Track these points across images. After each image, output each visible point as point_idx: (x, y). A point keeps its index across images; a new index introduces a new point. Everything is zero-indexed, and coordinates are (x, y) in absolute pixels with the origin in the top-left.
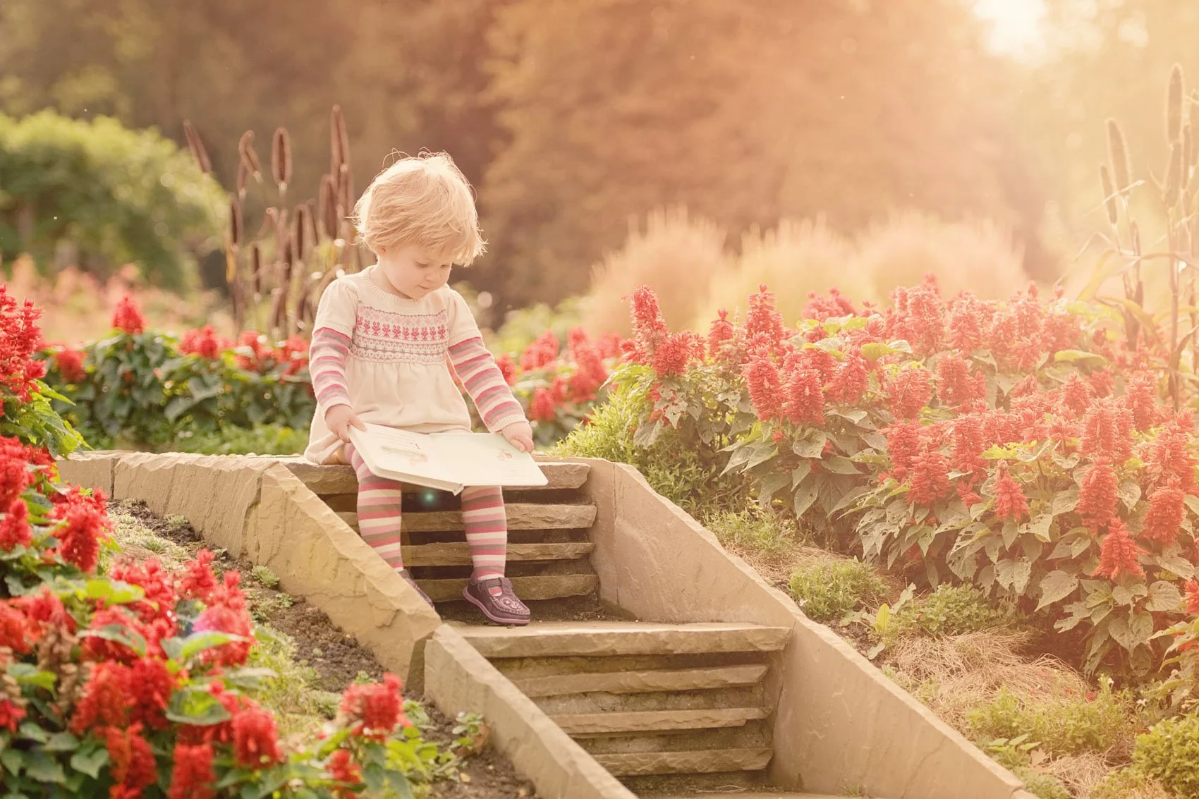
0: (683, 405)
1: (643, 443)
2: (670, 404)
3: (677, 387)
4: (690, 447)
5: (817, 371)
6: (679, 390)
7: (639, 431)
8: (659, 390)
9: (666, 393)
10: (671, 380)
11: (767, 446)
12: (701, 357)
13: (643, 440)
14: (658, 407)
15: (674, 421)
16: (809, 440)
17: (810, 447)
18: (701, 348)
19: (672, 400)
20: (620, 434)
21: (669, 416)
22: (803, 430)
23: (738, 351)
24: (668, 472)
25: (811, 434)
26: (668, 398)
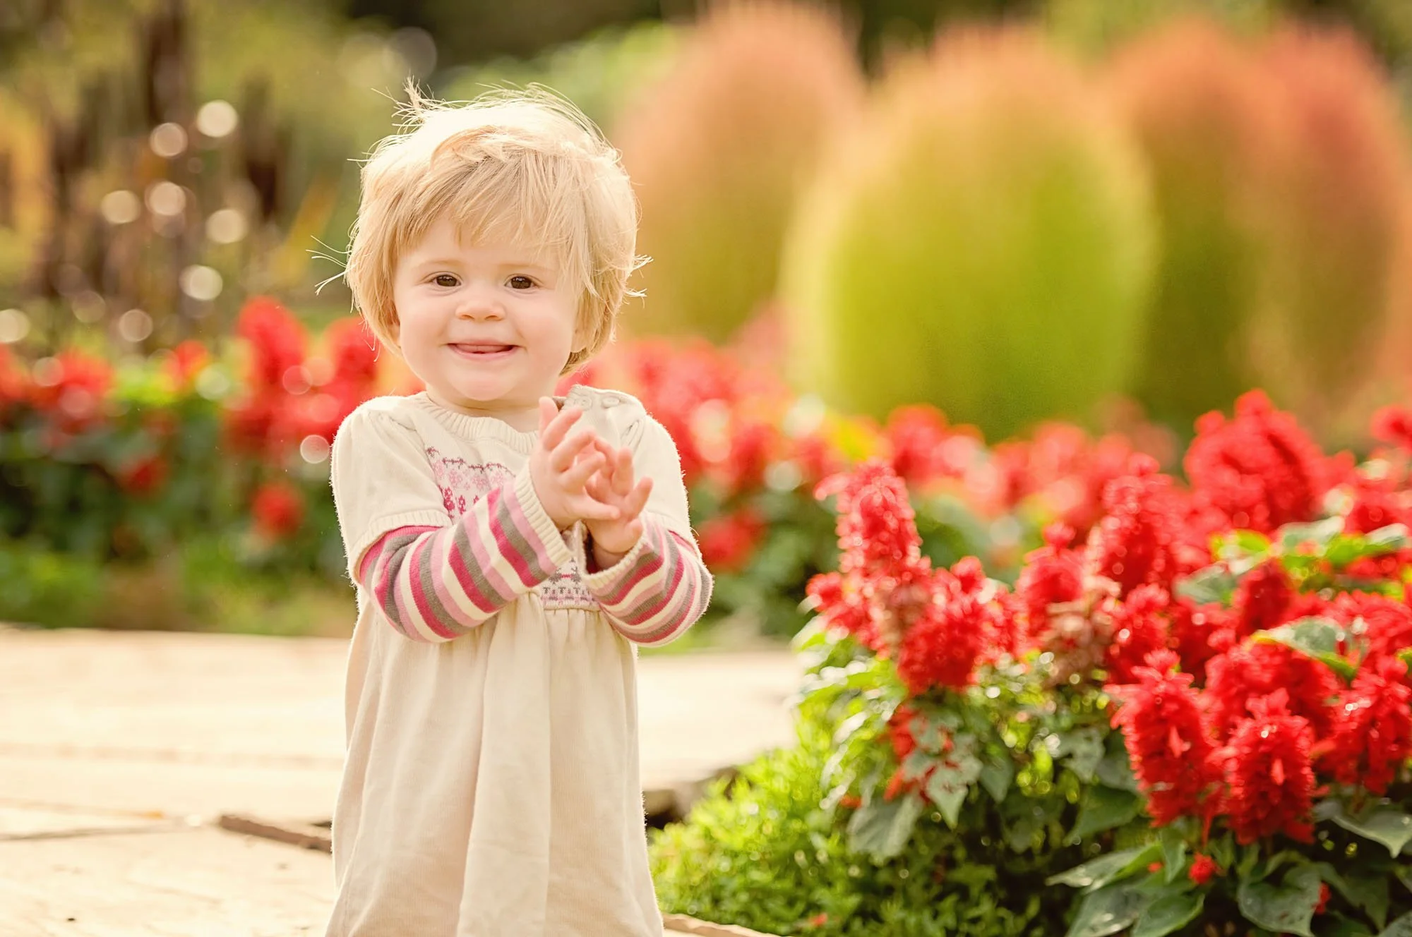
0: (971, 768)
1: (873, 848)
2: (939, 762)
3: (953, 722)
4: (978, 855)
5: (1299, 721)
6: (962, 729)
7: (859, 818)
8: (913, 726)
9: (929, 734)
10: (939, 701)
11: (1178, 890)
12: (1010, 647)
13: (872, 840)
14: (911, 769)
15: (950, 806)
16: (1277, 882)
17: (1280, 901)
18: (1008, 626)
19: (943, 754)
20: (815, 819)
21: (936, 793)
22: (1263, 857)
23: (1096, 632)
24: (927, 915)
25: (1285, 867)
26: (936, 749)
